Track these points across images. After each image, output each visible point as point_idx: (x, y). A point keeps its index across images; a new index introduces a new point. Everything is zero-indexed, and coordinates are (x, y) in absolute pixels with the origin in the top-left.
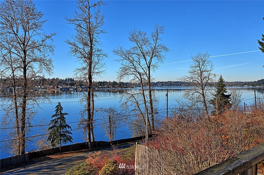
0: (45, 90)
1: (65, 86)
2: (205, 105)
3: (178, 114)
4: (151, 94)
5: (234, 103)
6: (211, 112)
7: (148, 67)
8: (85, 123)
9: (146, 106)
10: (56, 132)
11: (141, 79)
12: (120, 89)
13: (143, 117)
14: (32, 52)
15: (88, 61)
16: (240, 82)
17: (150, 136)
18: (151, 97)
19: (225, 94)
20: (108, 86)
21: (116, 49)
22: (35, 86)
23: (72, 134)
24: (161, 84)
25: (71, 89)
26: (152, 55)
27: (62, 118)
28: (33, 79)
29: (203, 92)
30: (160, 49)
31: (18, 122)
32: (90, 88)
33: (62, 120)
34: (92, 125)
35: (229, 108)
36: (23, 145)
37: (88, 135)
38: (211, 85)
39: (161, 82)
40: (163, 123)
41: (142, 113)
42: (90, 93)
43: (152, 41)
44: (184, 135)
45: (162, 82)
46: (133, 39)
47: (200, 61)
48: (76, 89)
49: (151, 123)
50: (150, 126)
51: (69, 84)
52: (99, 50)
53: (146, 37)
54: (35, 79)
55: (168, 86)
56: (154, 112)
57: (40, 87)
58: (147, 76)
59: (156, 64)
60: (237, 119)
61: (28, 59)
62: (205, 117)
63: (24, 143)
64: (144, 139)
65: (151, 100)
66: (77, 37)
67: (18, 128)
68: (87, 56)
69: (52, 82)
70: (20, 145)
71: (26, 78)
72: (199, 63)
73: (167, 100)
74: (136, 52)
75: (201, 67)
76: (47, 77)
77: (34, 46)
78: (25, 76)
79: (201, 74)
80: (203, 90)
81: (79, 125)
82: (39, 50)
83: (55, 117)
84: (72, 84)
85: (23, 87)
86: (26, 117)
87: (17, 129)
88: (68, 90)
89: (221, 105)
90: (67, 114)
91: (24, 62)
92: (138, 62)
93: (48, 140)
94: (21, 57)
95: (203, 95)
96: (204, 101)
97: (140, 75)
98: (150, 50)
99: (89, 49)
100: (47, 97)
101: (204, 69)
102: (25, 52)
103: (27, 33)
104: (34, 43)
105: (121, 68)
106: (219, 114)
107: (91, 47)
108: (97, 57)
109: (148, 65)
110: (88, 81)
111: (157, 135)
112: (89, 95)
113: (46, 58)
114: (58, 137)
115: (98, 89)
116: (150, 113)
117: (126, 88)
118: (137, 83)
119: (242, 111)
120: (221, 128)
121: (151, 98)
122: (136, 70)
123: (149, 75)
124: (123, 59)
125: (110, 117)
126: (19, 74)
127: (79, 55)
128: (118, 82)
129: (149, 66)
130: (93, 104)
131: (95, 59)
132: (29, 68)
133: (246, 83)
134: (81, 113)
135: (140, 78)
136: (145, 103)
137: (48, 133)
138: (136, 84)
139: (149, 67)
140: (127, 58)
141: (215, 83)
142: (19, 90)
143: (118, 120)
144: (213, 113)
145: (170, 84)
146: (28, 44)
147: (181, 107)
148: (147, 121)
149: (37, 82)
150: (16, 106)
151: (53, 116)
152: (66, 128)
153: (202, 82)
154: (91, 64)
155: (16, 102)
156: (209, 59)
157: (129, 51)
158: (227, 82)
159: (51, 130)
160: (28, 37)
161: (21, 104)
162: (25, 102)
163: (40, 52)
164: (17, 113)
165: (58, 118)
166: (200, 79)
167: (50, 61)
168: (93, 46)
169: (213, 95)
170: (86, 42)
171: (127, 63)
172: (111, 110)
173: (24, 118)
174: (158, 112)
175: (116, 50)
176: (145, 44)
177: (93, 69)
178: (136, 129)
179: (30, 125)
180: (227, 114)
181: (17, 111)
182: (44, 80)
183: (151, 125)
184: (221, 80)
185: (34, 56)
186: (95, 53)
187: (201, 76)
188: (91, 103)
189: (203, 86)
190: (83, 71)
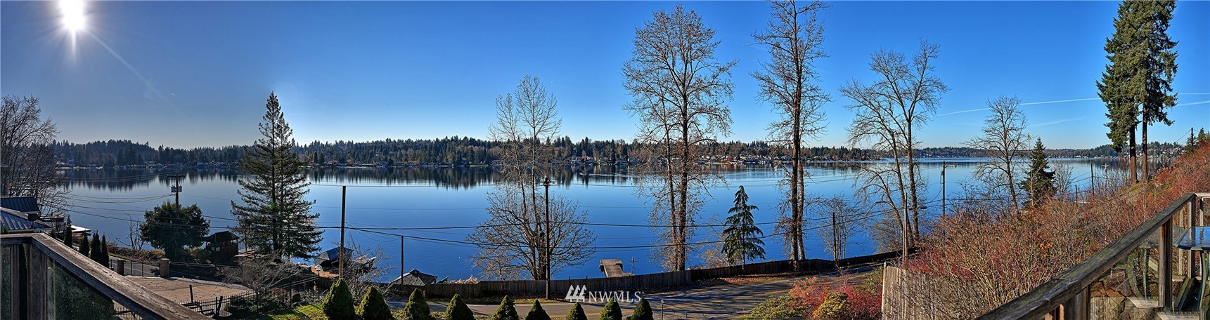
0: (718, 163)
1: (751, 157)
2: (1013, 191)
3: (963, 210)
4: (912, 172)
5: (1061, 186)
6: (1022, 203)
7: (907, 119)
8: (788, 225)
9: (903, 194)
10: (735, 239)
11: (894, 143)
12: (853, 161)
13: (898, 215)
14: (697, 97)
15: (793, 109)
16: (1069, 150)
17: (911, 251)
18: (913, 177)
19: (1045, 170)
20: (831, 157)
21: (845, 86)
22: (701, 157)
23: (764, 244)
24: (932, 153)
25: (762, 162)
26: (916, 97)
27: (747, 215)
28: (698, 143)
29: (1009, 168)
30: (930, 87)
31: (674, 217)
32: (796, 159)
33: (747, 218)
34: (800, 230)
35: (1051, 196)
36: (682, 255)
37: (792, 247)
38: (1022, 154)
39: (932, 150)
40: (936, 226)
41: (896, 209)
42: (797, 170)
43: (915, 72)
44: (975, 247)
45: (935, 149)
46: (879, 67)
47: (1004, 110)
48: (771, 162)
49: (913, 227)
50: (911, 232)
51: (758, 151)
52: (814, 89)
53: (903, 63)
54: (700, 143)
55: (945, 156)
56: (918, 206)
57: (708, 157)
58: (906, 138)
59: (922, 114)
60: (1064, 214)
61: (690, 110)
62: (1012, 213)
63: (684, 252)
64: (899, 256)
65: (914, 183)
66: (772, 67)
67: (675, 226)
68: (791, 99)
69: (729, 149)
70: (677, 255)
71: (686, 141)
72: (1002, 115)
73: (944, 183)
74: (884, 92)
75: (1004, 121)
76: (721, 139)
77: (700, 87)
78: (685, 139)
79: (1006, 135)
80: (1008, 163)
81: (777, 228)
82: (708, 92)
83: (735, 213)
84: (764, 153)
85: (683, 157)
86: (687, 210)
87: (673, 229)
88: (757, 163)
89: (1038, 191)
90: (755, 207)
91: (684, 114)
92: (888, 110)
93: (722, 252)
94: (680, 107)
95: (1009, 173)
96: (1011, 184)
97: (893, 136)
98: (912, 87)
99: (796, 86)
100: (721, 176)
101: (1011, 125)
102: (685, 97)
103: (689, 65)
104: (700, 81)
105: (856, 122)
106: (1036, 206)
107: (799, 83)
108: (809, 102)
109: (908, 115)
110: (793, 146)
111: (924, 250)
112: (795, 172)
113: (720, 105)
114: (739, 248)
115: (812, 162)
116: (911, 207)
117: (865, 159)
118: (887, 150)
119: (1072, 200)
120: (1039, 230)
121: (912, 180)
122: (884, 125)
123: (910, 134)
124: (859, 104)
125: (834, 216)
126: (676, 135)
127: (777, 98)
128: (849, 148)
129: (910, 118)
130: (803, 190)
131: (806, 105)
132: (693, 125)
133: (1079, 153)
134: (781, 206)
135: (892, 141)
136: (902, 189)
137: (722, 239)
138: (885, 152)
139: (909, 121)
140: (867, 103)
141: (1029, 152)
142: (676, 162)
143: (850, 221)
144: (1026, 205)
145: (949, 152)
146: (690, 85)
147: (968, 195)
148: (904, 223)
149: (705, 149)
150: (672, 190)
151: (732, 210)
152: (752, 232)
153: (1006, 150)
154: (799, 115)
155: (672, 183)
156: (1018, 108)
157: (871, 89)
158: (1049, 150)
159: (727, 235)
160: (690, 73)
161: (679, 187)
162: (685, 184)
163: (710, 96)
164: (673, 202)
165: (740, 215)
166: (1004, 144)
167: (726, 111)
168: (802, 80)
169: (1026, 172)
170: (790, 74)
171: (866, 112)
172: (837, 203)
173: (683, 211)
174: (926, 205)
175: (847, 89)
176: (901, 77)
177: (803, 124)
178: (884, 238)
179: (692, 223)
180: (1049, 205)
181: (673, 198)
182: (716, 145)
183: (914, 230)
184: (1039, 146)
185: (699, 103)
186: (806, 95)
187: (1005, 138)
188: (799, 188)
189: (1009, 155)
190: (783, 128)
